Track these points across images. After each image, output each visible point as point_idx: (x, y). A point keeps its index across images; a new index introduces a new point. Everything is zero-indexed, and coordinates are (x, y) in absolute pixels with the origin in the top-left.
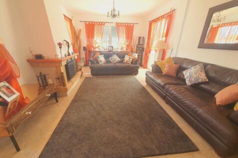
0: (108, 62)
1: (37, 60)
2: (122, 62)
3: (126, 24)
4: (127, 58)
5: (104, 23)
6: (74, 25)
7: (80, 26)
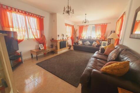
0: (83, 44)
1: (53, 40)
2: (91, 45)
3: (102, 24)
4: (94, 43)
5: (88, 25)
6: (74, 28)
7: (77, 28)
